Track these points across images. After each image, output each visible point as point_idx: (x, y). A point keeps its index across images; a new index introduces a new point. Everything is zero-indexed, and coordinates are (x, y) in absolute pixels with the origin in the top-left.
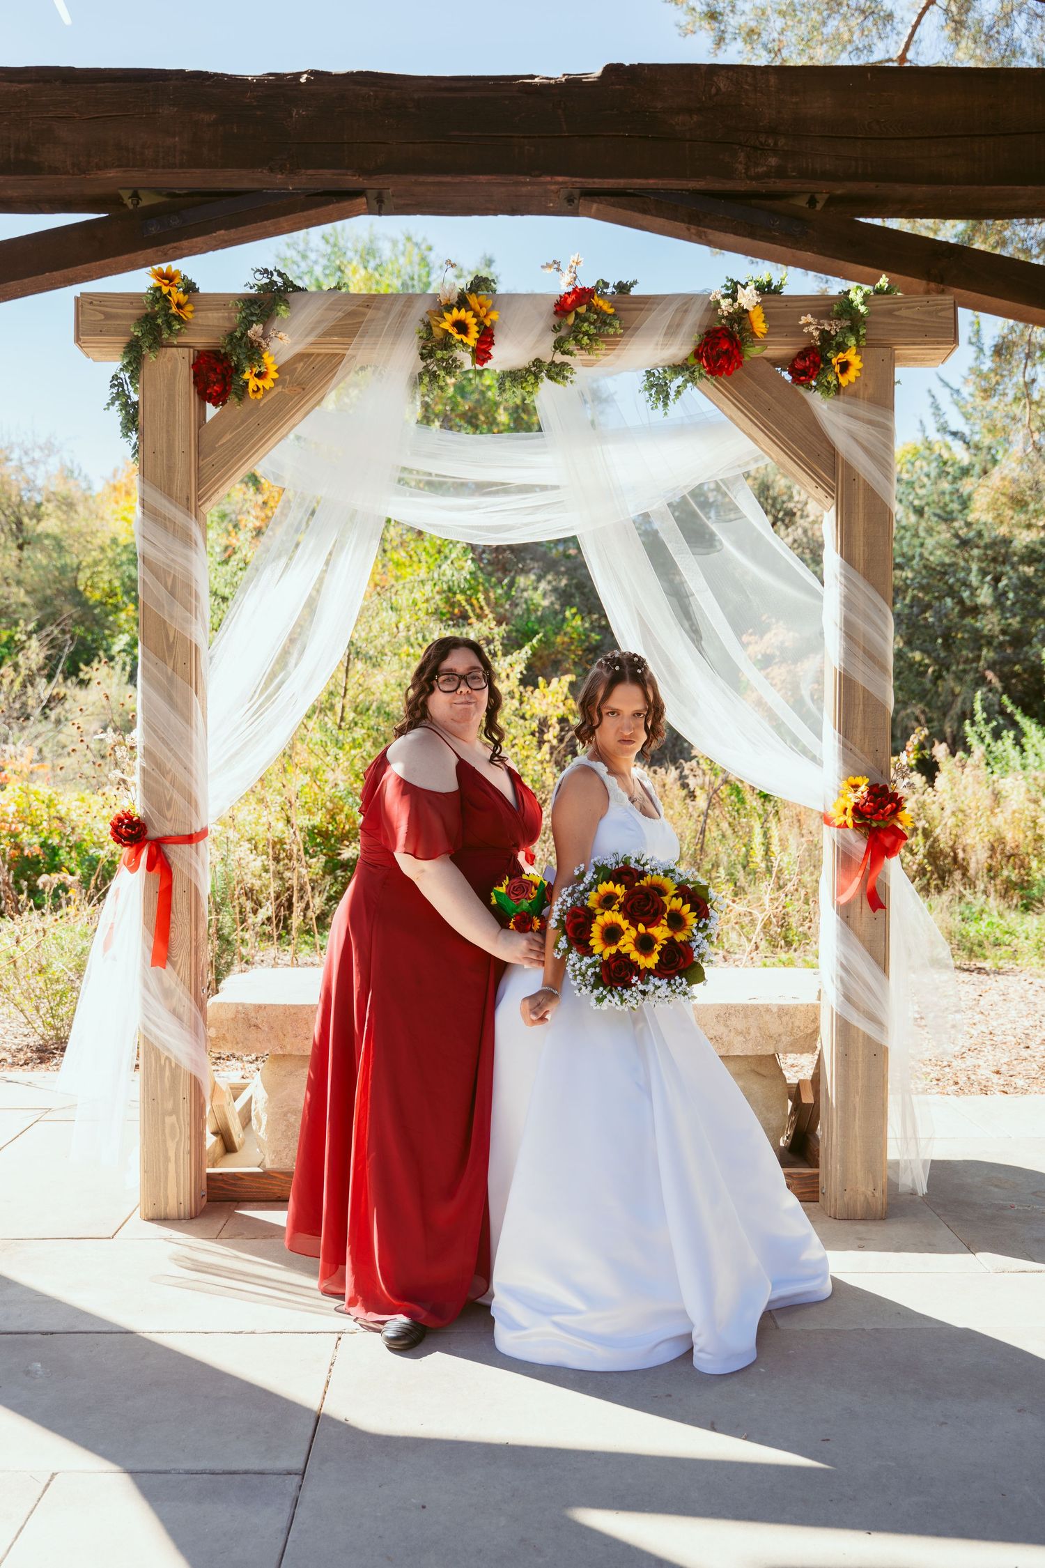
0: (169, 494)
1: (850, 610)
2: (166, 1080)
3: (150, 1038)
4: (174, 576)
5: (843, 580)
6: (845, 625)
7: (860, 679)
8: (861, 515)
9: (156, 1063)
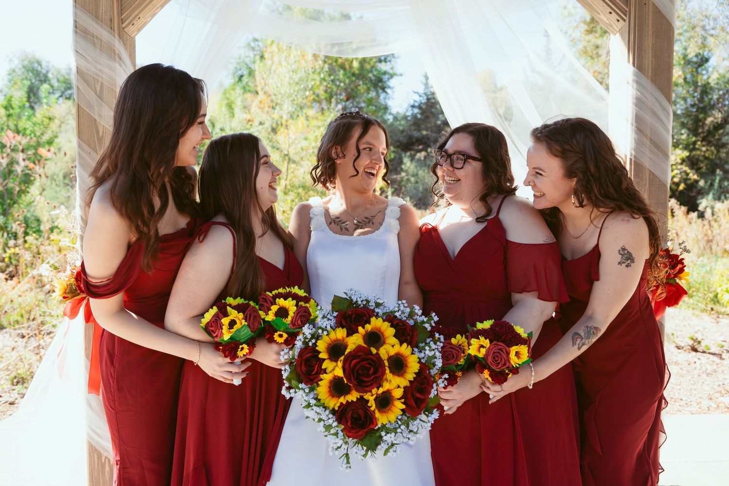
0: (96, 17)
1: (641, 109)
2: (106, 474)
3: (94, 444)
4: (102, 82)
5: (635, 85)
6: (636, 122)
7: (647, 164)
8: (650, 32)
9: (98, 461)
